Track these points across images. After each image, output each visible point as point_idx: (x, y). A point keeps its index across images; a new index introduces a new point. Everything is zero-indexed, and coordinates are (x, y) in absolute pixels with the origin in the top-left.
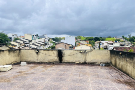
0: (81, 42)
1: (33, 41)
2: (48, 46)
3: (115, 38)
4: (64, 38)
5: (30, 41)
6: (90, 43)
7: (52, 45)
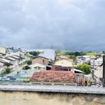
0: (62, 57)
1: (7, 55)
2: (24, 60)
3: (96, 53)
4: (43, 53)
5: (4, 55)
6: (71, 58)
7: (29, 59)
